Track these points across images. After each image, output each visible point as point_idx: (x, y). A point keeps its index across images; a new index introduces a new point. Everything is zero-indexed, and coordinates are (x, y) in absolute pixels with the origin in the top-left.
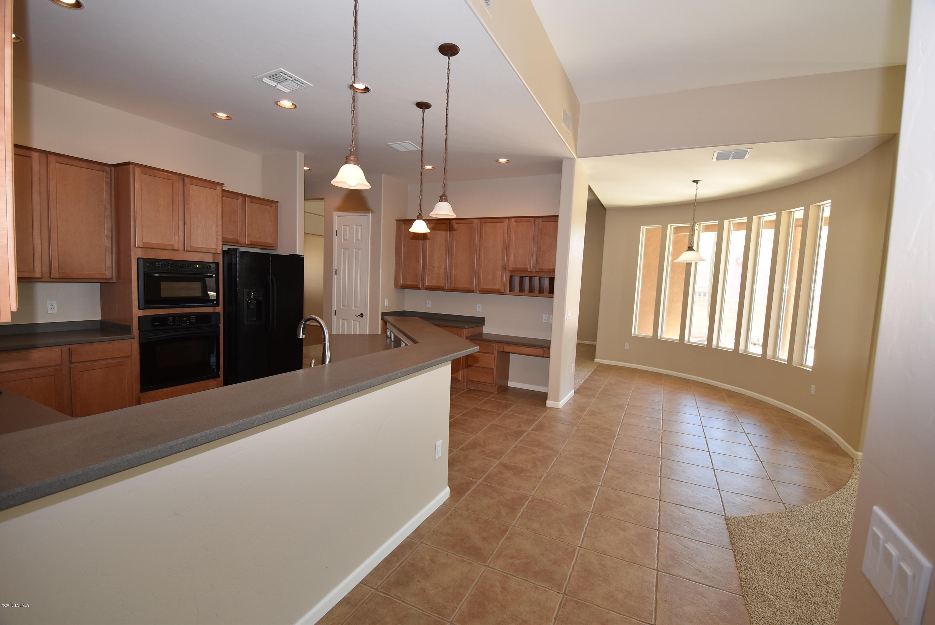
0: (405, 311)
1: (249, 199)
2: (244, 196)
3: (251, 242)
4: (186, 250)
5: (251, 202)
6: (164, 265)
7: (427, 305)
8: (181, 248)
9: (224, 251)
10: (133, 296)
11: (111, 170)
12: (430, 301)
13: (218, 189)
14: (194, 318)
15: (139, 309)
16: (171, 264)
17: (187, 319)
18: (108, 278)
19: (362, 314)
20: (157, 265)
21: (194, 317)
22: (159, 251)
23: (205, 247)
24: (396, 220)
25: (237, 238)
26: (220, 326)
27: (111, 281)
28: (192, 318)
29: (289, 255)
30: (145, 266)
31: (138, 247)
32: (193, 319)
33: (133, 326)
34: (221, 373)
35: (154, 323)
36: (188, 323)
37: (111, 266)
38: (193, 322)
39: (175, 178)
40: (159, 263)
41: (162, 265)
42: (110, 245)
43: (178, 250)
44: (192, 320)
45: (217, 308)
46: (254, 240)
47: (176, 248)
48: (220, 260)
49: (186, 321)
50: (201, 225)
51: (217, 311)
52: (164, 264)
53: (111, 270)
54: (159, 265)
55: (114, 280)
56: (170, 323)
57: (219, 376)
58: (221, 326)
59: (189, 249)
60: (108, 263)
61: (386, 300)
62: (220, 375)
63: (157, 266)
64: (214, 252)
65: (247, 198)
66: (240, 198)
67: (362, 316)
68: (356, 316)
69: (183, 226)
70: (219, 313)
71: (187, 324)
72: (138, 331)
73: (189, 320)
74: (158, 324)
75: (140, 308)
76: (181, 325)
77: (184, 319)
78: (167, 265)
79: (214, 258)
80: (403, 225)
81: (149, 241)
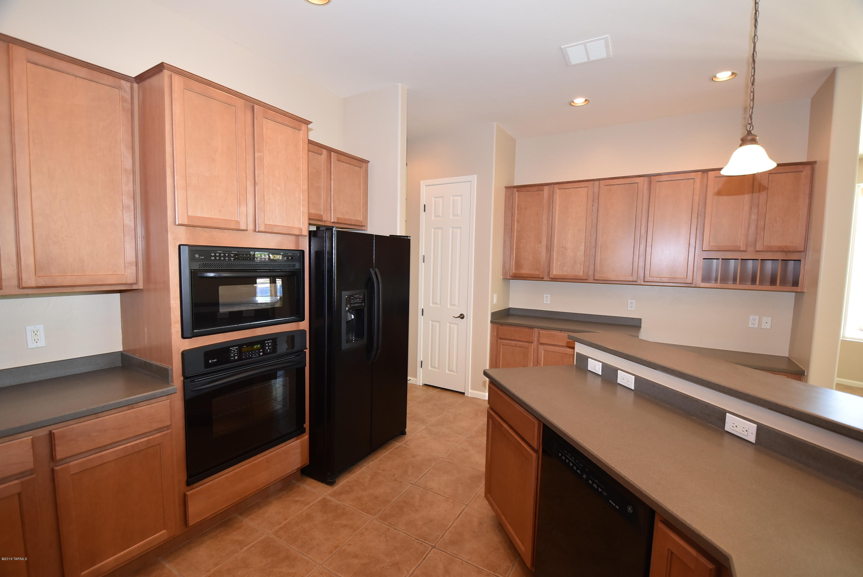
0: (510, 308)
1: (336, 154)
2: (330, 150)
3: (338, 218)
4: (257, 230)
5: (338, 160)
6: (225, 257)
7: (544, 300)
8: (251, 227)
9: (310, 232)
10: (172, 316)
11: (132, 88)
12: (549, 295)
13: (302, 129)
14: (270, 344)
15: (183, 337)
16: (236, 255)
17: (259, 346)
18: (129, 282)
19: (461, 315)
20: (212, 256)
21: (270, 342)
22: (215, 232)
23: (284, 224)
24: (506, 187)
25: (319, 213)
26: (305, 352)
27: (135, 287)
28: (267, 345)
29: (389, 236)
30: (192, 258)
31: (179, 225)
32: (269, 346)
33: (172, 370)
34: (307, 425)
35: (209, 360)
36: (261, 354)
37: (134, 260)
38: (269, 351)
39: (240, 102)
40: (215, 254)
41: (221, 257)
42: (132, 224)
43: (247, 230)
44: (267, 348)
45: (301, 323)
46: (340, 216)
47: (243, 227)
48: (304, 245)
49: (259, 349)
50: (279, 189)
51: (301, 328)
52: (224, 254)
53: (134, 268)
54: (215, 256)
55: (140, 286)
56: (234, 356)
57: (303, 431)
58: (307, 351)
59: (262, 229)
60: (130, 255)
61: (495, 295)
62: (305, 429)
63: (213, 258)
64: (297, 233)
65: (332, 153)
66: (325, 152)
67: (462, 317)
68: (454, 317)
69: (252, 188)
70: (304, 331)
71: (260, 356)
72: (182, 378)
73: (263, 347)
74: (215, 360)
75: (185, 336)
76: (251, 358)
77: (255, 347)
78: (229, 256)
79: (297, 243)
80: (517, 193)
81: (199, 215)
